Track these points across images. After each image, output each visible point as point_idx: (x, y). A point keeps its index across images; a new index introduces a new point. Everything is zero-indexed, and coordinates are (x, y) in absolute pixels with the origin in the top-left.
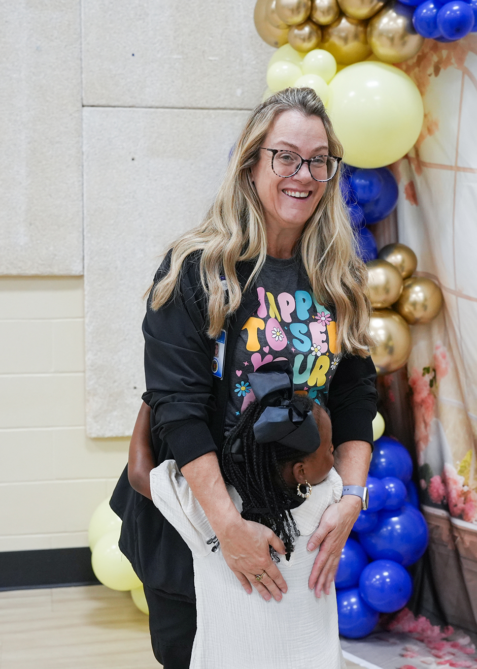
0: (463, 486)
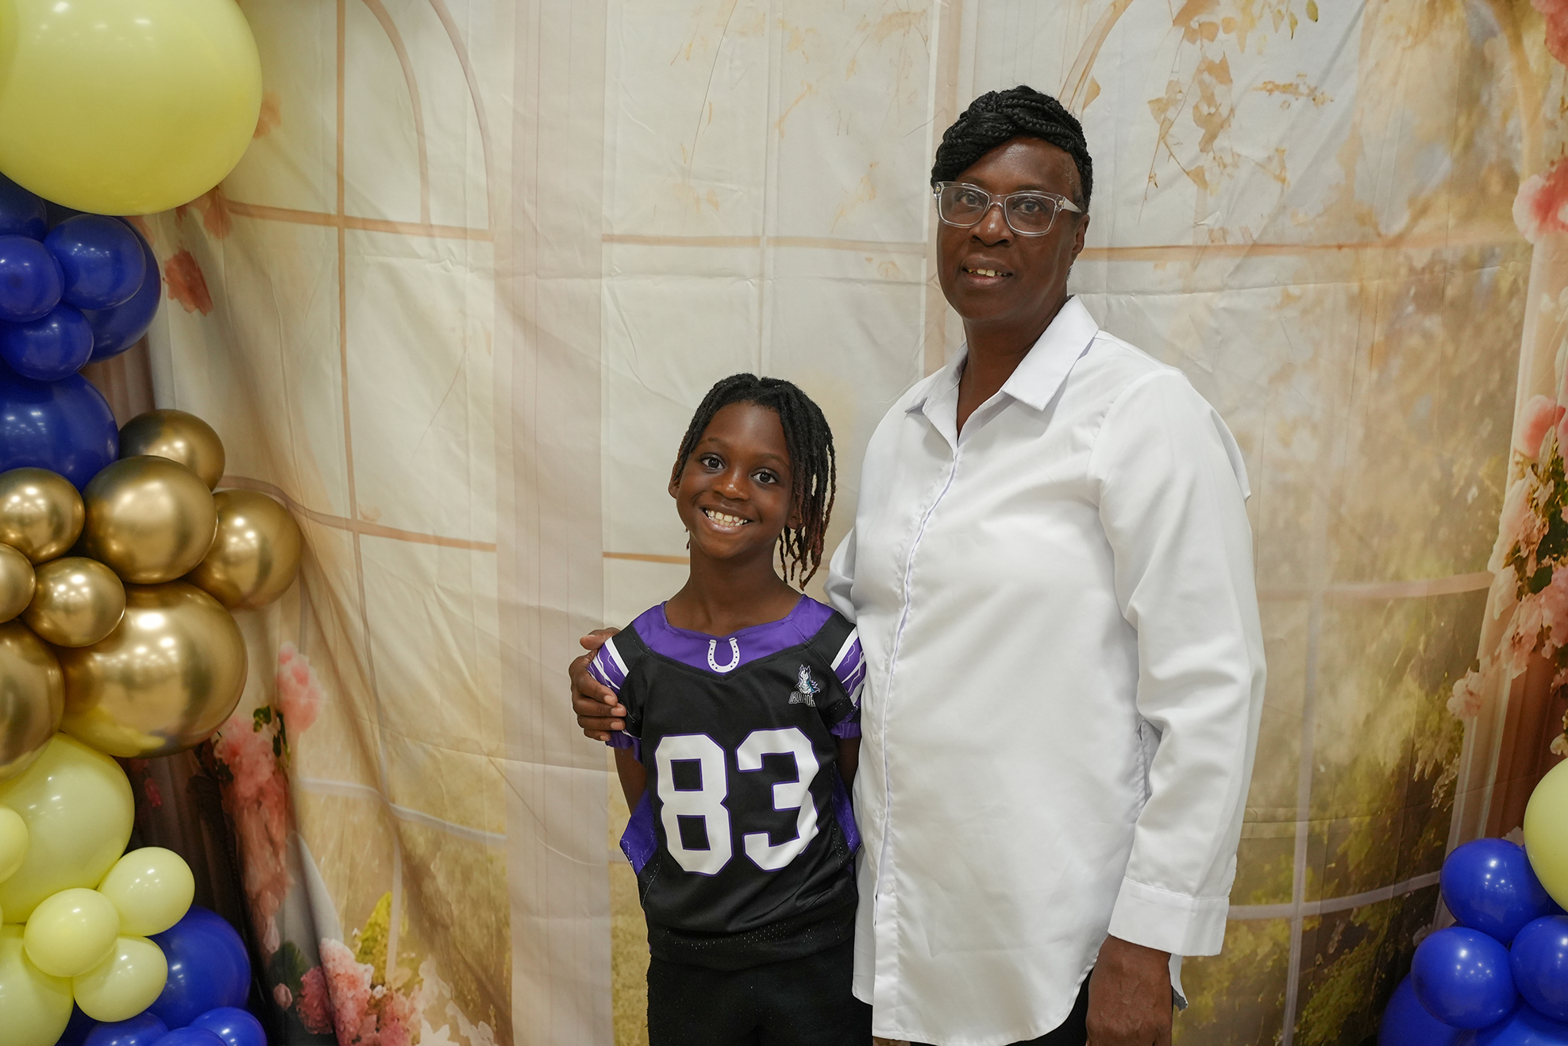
0: (373, 987)
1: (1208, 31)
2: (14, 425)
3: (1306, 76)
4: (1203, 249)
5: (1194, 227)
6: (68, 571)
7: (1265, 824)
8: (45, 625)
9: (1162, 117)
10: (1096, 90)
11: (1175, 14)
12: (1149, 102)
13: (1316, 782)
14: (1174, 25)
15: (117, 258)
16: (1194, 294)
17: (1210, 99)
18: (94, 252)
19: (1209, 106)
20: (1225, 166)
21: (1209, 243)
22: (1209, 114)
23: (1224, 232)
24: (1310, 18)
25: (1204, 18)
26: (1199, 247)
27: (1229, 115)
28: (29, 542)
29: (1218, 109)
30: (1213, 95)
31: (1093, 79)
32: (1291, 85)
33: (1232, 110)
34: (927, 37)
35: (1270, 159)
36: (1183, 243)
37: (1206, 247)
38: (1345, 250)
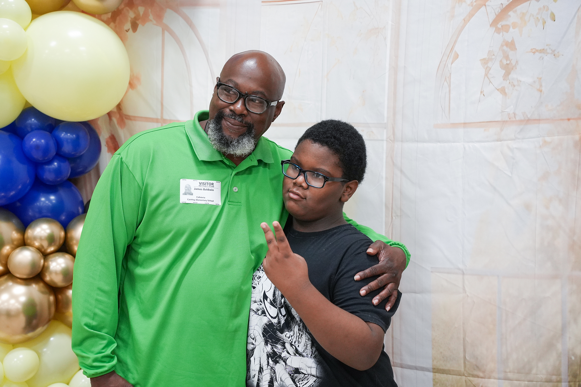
1: (506, 28)
2: (44, 202)
3: (550, 45)
4: (504, 122)
5: (501, 113)
6: (57, 257)
7: (546, 383)
8: (48, 278)
9: (486, 66)
10: (457, 56)
11: (491, 21)
12: (480, 60)
13: (570, 364)
14: (490, 27)
15: (78, 137)
16: (502, 142)
17: (507, 57)
18: (69, 136)
19: (507, 61)
20: (514, 86)
21: (508, 120)
22: (507, 64)
23: (515, 114)
24: (552, 20)
25: (504, 23)
26: (504, 121)
27: (516, 64)
28: (42, 246)
29: (510, 62)
30: (508, 56)
31: (455, 51)
32: (543, 49)
33: (517, 62)
34: (385, 37)
35: (534, 82)
36: (496, 120)
37: (507, 121)
38: (571, 121)
